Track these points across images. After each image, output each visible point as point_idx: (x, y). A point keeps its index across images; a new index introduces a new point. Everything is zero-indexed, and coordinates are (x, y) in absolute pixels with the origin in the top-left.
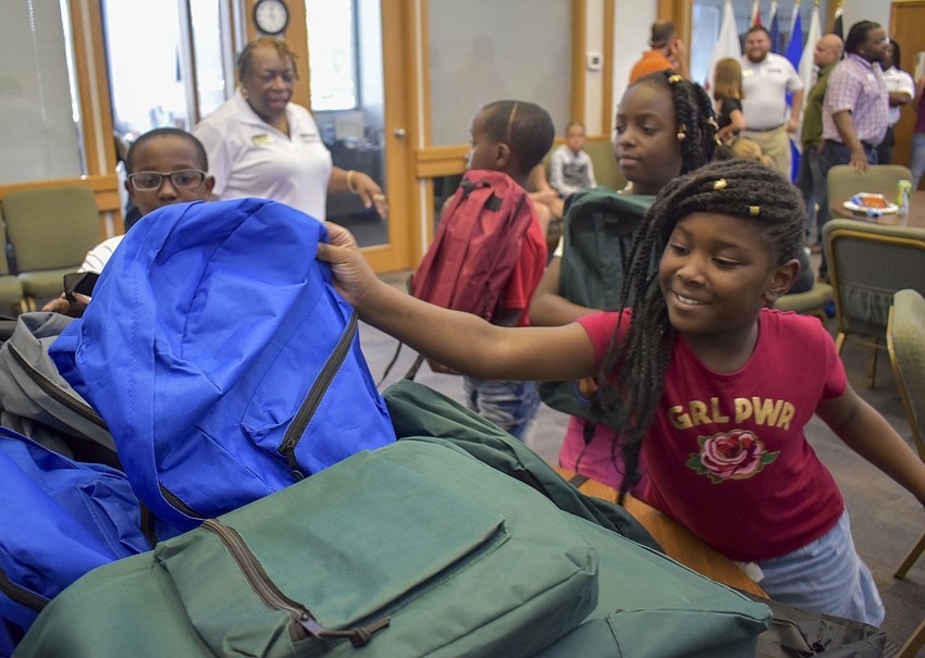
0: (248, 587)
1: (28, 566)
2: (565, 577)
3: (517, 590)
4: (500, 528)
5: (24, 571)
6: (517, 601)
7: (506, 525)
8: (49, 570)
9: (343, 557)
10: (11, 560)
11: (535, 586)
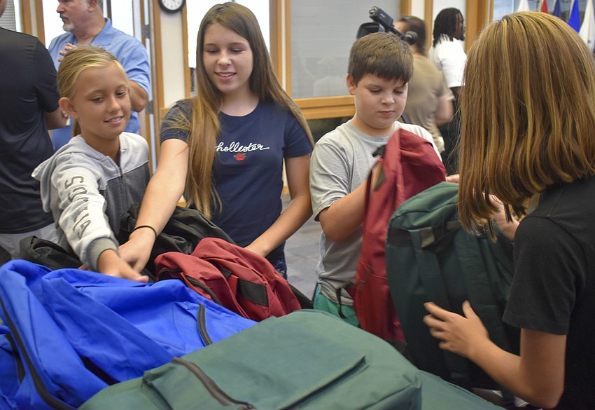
0: (208, 395)
1: (60, 385)
2: (402, 387)
3: (374, 394)
4: (363, 361)
5: (57, 388)
6: (374, 400)
7: (366, 358)
8: (71, 388)
9: (266, 377)
10: (50, 381)
11: (385, 392)
